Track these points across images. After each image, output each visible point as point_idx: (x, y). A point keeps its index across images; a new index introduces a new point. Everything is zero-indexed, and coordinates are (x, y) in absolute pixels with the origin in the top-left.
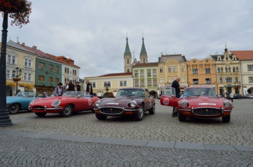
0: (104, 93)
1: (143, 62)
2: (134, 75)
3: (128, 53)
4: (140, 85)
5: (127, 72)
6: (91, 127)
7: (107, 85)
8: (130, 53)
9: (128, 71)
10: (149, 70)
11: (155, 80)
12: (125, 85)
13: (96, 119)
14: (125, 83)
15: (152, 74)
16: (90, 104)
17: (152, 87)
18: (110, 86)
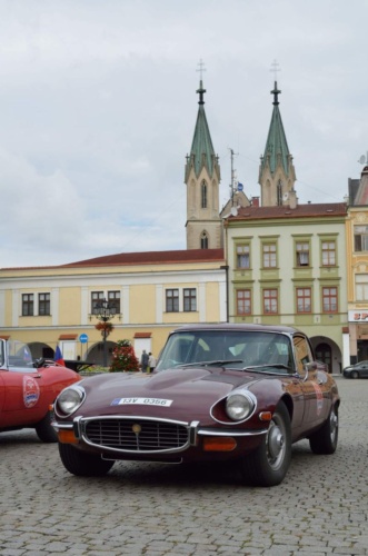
0: (90, 345)
1: (274, 202)
2: (231, 261)
3: (202, 159)
4: (257, 310)
5: (197, 246)
6: (38, 515)
7: (107, 306)
8: (214, 158)
9: (205, 242)
10: (302, 240)
11: (331, 286)
12: (189, 308)
13: (62, 471)
14: (190, 296)
15: (315, 260)
16: (30, 401)
17: (317, 319)
18: (118, 311)
